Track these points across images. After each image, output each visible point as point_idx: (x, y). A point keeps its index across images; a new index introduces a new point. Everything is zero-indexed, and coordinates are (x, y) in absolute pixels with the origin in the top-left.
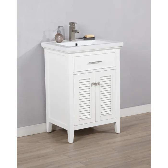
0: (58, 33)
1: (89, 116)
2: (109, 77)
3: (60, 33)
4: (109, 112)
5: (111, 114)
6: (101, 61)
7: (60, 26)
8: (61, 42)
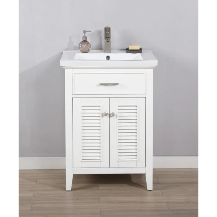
0: (83, 40)
1: (98, 158)
2: (135, 108)
3: (86, 40)
4: (134, 157)
5: (137, 161)
6: (118, 84)
7: (87, 30)
8: (87, 52)
